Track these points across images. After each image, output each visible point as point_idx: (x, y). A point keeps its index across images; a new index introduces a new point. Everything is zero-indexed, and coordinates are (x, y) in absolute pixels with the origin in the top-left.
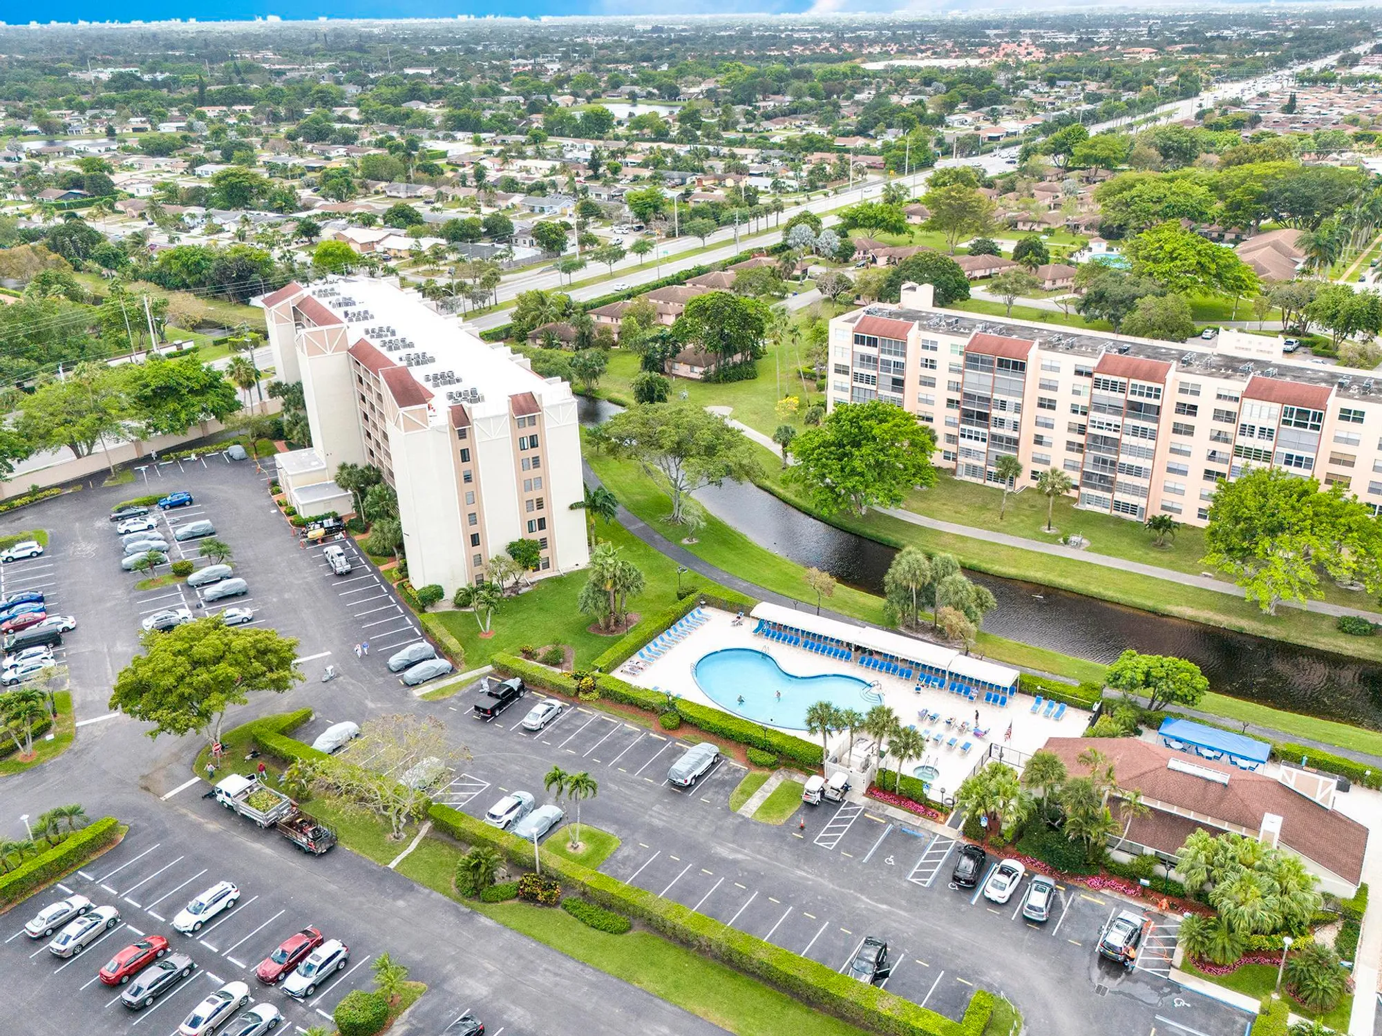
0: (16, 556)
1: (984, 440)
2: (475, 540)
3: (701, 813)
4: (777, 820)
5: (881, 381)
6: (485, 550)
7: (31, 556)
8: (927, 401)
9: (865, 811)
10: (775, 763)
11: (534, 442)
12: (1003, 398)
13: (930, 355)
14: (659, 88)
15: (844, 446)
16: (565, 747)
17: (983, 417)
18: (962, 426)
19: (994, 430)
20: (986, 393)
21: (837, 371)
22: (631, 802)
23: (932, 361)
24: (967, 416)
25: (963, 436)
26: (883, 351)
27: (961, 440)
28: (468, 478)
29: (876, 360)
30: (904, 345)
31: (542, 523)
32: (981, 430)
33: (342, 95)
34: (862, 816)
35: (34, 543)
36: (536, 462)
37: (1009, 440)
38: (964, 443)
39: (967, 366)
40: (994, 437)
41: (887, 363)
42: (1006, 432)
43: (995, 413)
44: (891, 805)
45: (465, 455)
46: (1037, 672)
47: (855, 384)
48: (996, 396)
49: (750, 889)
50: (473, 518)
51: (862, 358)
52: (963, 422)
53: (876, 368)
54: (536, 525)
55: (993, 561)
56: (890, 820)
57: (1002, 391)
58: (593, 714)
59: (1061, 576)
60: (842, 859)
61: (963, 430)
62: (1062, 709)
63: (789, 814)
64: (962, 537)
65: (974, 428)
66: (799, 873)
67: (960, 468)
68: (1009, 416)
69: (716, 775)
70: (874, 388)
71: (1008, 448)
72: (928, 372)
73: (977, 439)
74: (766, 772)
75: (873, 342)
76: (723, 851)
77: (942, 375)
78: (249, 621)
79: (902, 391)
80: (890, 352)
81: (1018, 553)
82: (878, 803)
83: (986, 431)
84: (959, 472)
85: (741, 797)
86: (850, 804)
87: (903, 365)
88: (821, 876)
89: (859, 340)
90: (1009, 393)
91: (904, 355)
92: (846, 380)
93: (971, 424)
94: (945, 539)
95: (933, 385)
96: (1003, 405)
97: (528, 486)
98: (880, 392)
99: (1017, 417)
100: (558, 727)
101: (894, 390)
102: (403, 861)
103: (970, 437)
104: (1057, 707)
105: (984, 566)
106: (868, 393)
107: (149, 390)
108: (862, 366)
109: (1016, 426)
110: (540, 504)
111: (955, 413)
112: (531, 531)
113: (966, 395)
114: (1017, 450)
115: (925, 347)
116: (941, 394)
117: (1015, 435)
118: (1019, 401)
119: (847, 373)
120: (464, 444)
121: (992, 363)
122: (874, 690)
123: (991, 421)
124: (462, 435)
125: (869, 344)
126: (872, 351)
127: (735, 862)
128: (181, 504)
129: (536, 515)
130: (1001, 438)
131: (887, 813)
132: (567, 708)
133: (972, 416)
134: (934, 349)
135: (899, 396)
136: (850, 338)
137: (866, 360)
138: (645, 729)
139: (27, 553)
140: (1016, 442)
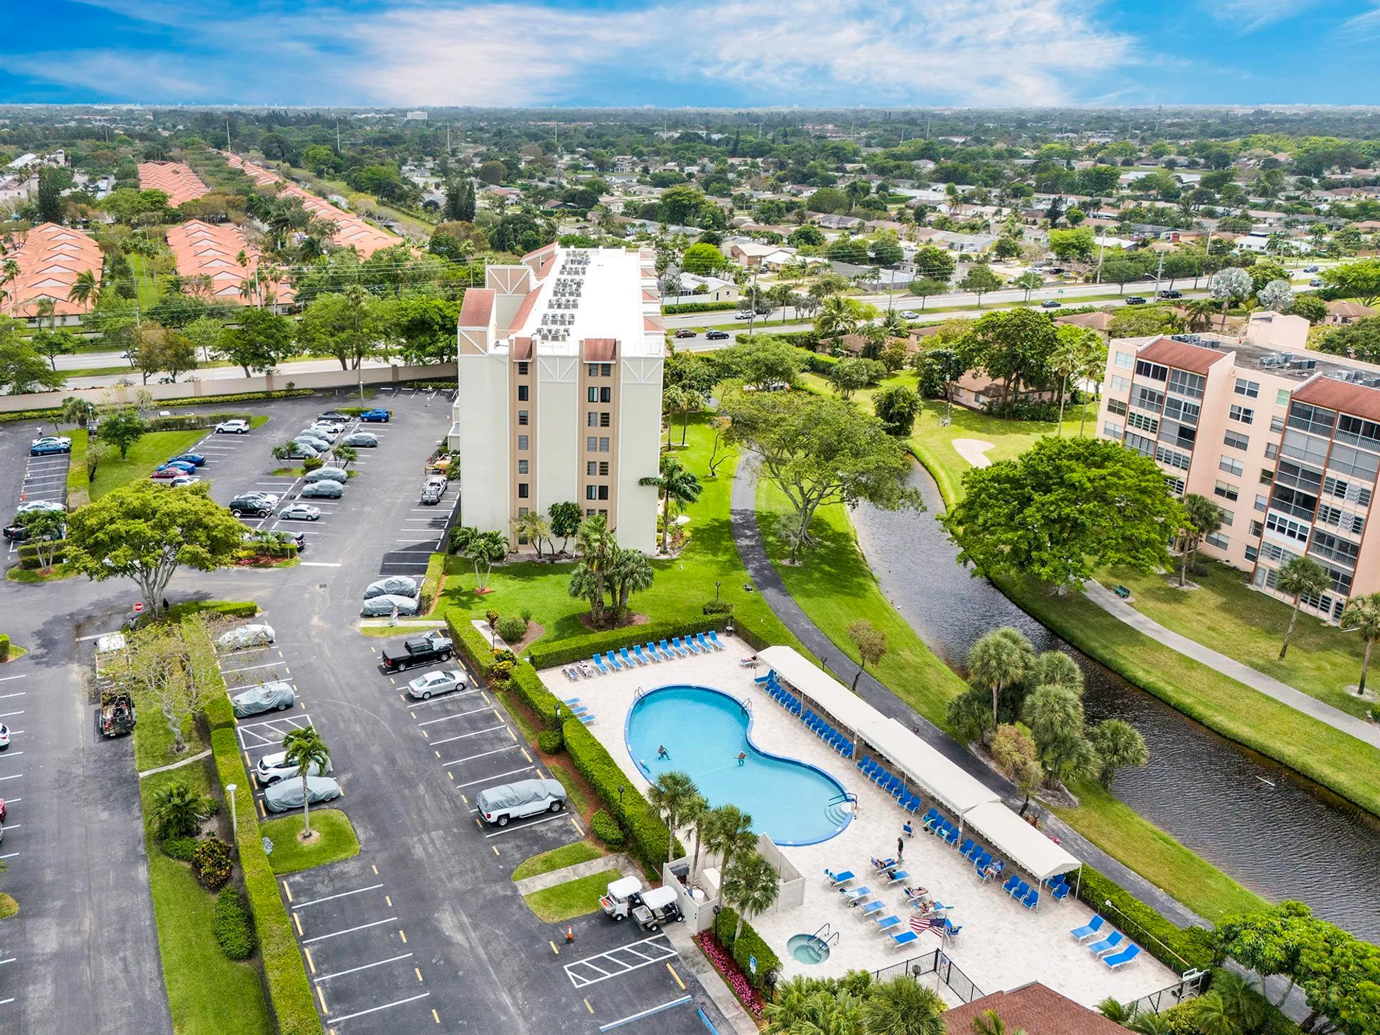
0: (226, 428)
1: (1302, 538)
2: (523, 491)
3: (476, 863)
4: (549, 916)
5: (1164, 430)
6: (534, 503)
7: (236, 432)
8: (1233, 470)
9: (673, 960)
10: (617, 842)
11: (605, 395)
12: (1343, 477)
13: (1244, 401)
14: (1207, 158)
15: (1023, 487)
16: (424, 728)
17: (1309, 503)
18: (1272, 511)
19: (1320, 525)
20: (1316, 466)
21: (1111, 409)
22: (419, 814)
23: (1248, 412)
24: (1282, 498)
25: (1271, 526)
26: (1172, 387)
27: (1267, 532)
28: (523, 420)
29: (1161, 399)
30: (1203, 381)
31: (603, 493)
32: (1300, 522)
33: (856, 153)
34: (661, 966)
35: (242, 422)
36: (605, 420)
37: (1345, 545)
38: (1270, 536)
39: (1289, 422)
40: (1321, 536)
41: (1177, 404)
42: (1341, 532)
43: (1327, 500)
44: (717, 969)
45: (523, 393)
46: (1145, 884)
47: (1130, 429)
48: (1331, 473)
49: (427, 984)
50: (523, 466)
51: (1144, 392)
52: (1273, 504)
53: (1159, 410)
54: (596, 493)
55: (1220, 708)
56: (695, 987)
57: (1344, 468)
58: (492, 704)
59: (1331, 764)
60: (576, 1009)
61: (1272, 517)
62: (1129, 954)
63: (574, 914)
64: (1192, 661)
65: (1290, 518)
66: (506, 999)
67: (1260, 573)
68: (1349, 507)
69: (538, 827)
70: (1153, 437)
71: (1340, 557)
72: (1239, 427)
73: (1292, 534)
74: (599, 850)
75: (1160, 374)
76: (448, 922)
77: (1260, 434)
78: (313, 520)
79: (1191, 447)
80: (1181, 391)
81: (1271, 708)
82: (702, 958)
83: (1308, 524)
84: (1258, 579)
85: (539, 866)
86: (665, 941)
87: (1197, 410)
88: (526, 1018)
89: (1142, 369)
90: (1353, 471)
91: (1201, 396)
92: (1119, 421)
93: (1286, 509)
94: (1163, 657)
95: (1243, 446)
96: (1341, 490)
97: (591, 444)
98: (1161, 444)
99: (1361, 511)
100: (443, 704)
101: (1180, 444)
102: (154, 775)
103: (1281, 530)
104: (1123, 945)
105: (1200, 710)
106: (1145, 443)
107: (405, 319)
108: (1141, 405)
109: (1358, 525)
110: (604, 468)
111: (1266, 490)
112: (589, 497)
113: (1284, 466)
114: (1354, 563)
115: (1239, 390)
116: (1254, 461)
117: (1355, 539)
118: (1369, 486)
119: (1122, 413)
120: (523, 380)
121: (1331, 421)
122: (846, 807)
123: (1319, 511)
124: (523, 369)
125: (1155, 376)
126: (1158, 386)
127: (448, 942)
128: (377, 420)
129: (597, 480)
130: (1331, 541)
131: (701, 977)
132: (473, 687)
133: (1289, 499)
134: (1253, 394)
135: (1186, 453)
136: (1132, 367)
137: (1149, 397)
138: (522, 740)
139: (234, 428)
140: (1356, 550)
